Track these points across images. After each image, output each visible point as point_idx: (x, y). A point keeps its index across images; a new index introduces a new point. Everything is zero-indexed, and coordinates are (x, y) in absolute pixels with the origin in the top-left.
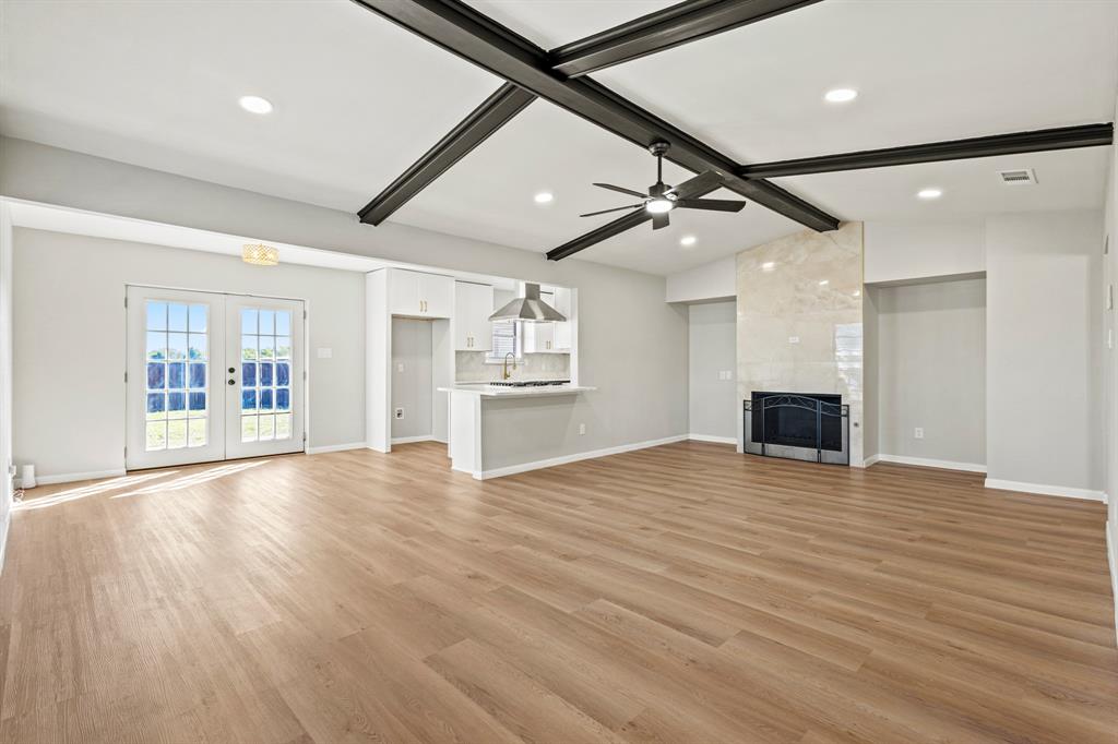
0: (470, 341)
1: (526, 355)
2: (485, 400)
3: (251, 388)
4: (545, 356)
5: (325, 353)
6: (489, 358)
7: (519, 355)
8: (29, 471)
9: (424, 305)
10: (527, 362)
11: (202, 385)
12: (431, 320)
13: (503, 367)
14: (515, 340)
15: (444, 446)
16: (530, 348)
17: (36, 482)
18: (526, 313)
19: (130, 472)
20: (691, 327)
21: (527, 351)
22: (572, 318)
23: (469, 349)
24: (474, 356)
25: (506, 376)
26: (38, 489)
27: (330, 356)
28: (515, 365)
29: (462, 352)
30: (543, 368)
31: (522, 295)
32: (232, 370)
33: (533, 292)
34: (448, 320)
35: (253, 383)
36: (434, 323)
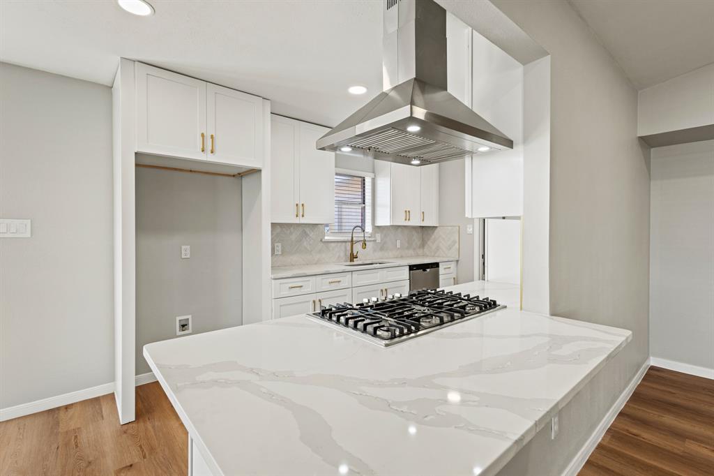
0: (300, 209)
1: (377, 229)
6: (329, 233)
7: (369, 228)
9: (209, 142)
12: (239, 176)
13: (349, 245)
14: (364, 209)
20: (652, 183)
21: (379, 223)
22: (526, 140)
23: (297, 221)
25: (353, 257)
28: (365, 243)
29: (281, 225)
34: (259, 171)
36: (244, 180)
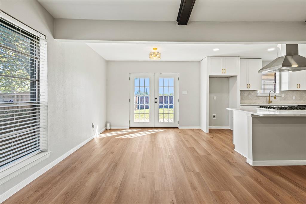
0: (249, 86)
1: (282, 92)
2: (255, 118)
3: (162, 104)
4: (295, 92)
5: (185, 92)
6: (259, 93)
7: (278, 91)
8: (108, 125)
9: (224, 70)
10: (283, 95)
11: (148, 103)
12: (229, 77)
13: (268, 98)
14: (275, 84)
15: (230, 131)
16: (285, 88)
17: (110, 128)
18: (286, 64)
19: (130, 128)
21: (283, 89)
23: (248, 89)
24: (251, 92)
25: (270, 102)
26: (111, 130)
27: (187, 94)
28: (275, 97)
30: (294, 98)
31: (284, 54)
32: (156, 99)
33: (292, 50)
34: (236, 76)
35: (162, 103)
36: (230, 79)
